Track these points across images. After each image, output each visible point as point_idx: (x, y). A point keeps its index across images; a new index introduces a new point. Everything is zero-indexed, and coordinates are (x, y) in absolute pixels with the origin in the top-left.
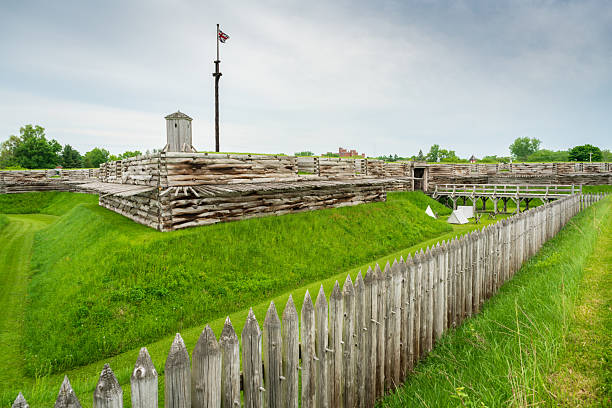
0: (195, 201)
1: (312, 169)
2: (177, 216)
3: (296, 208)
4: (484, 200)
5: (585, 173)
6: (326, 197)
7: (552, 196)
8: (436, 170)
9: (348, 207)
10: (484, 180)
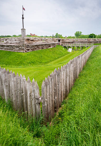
0: (29, 47)
1: (44, 40)
2: (27, 50)
3: (43, 48)
4: (74, 47)
5: (93, 41)
6: (47, 46)
7: (88, 46)
8: (63, 40)
9: (50, 48)
10: (72, 43)
